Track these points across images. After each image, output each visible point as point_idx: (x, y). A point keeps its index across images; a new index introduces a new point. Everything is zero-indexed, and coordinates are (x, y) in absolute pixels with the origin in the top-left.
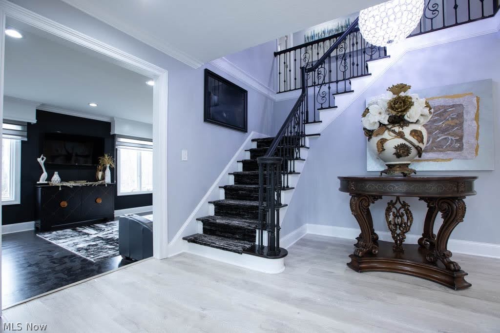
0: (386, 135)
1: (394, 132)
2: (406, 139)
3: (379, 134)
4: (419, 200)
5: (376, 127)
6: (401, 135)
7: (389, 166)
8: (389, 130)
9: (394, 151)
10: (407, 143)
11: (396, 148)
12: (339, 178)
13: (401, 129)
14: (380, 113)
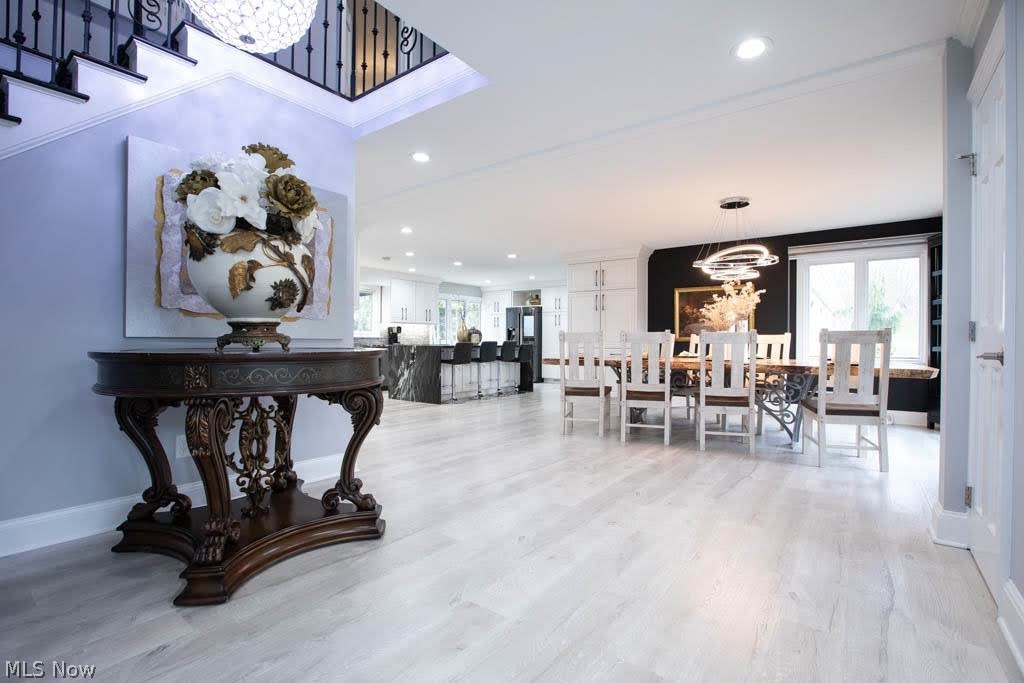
0: (259, 254)
1: (275, 249)
2: (296, 272)
3: (242, 248)
4: (309, 396)
5: (226, 229)
6: (287, 260)
7: (236, 326)
8: (265, 243)
9: (270, 292)
10: (296, 281)
11: (275, 287)
12: (95, 355)
13: (287, 249)
14: (244, 199)
